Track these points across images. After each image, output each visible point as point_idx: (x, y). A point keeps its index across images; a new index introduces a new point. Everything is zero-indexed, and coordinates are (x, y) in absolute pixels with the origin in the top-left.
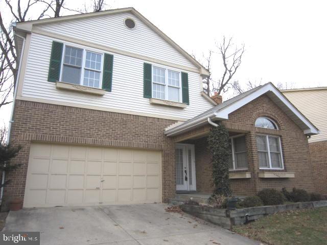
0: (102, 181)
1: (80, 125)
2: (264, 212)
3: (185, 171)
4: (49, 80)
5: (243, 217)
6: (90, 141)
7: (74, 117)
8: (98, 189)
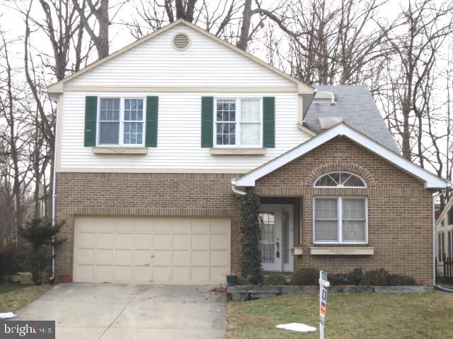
0: (152, 257)
1: (121, 194)
2: (278, 292)
3: (278, 244)
4: (86, 145)
5: (245, 294)
6: (133, 210)
7: (115, 184)
8: (147, 265)
